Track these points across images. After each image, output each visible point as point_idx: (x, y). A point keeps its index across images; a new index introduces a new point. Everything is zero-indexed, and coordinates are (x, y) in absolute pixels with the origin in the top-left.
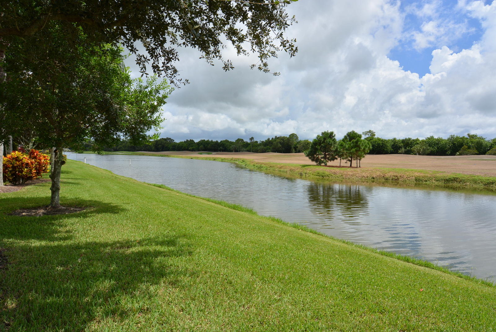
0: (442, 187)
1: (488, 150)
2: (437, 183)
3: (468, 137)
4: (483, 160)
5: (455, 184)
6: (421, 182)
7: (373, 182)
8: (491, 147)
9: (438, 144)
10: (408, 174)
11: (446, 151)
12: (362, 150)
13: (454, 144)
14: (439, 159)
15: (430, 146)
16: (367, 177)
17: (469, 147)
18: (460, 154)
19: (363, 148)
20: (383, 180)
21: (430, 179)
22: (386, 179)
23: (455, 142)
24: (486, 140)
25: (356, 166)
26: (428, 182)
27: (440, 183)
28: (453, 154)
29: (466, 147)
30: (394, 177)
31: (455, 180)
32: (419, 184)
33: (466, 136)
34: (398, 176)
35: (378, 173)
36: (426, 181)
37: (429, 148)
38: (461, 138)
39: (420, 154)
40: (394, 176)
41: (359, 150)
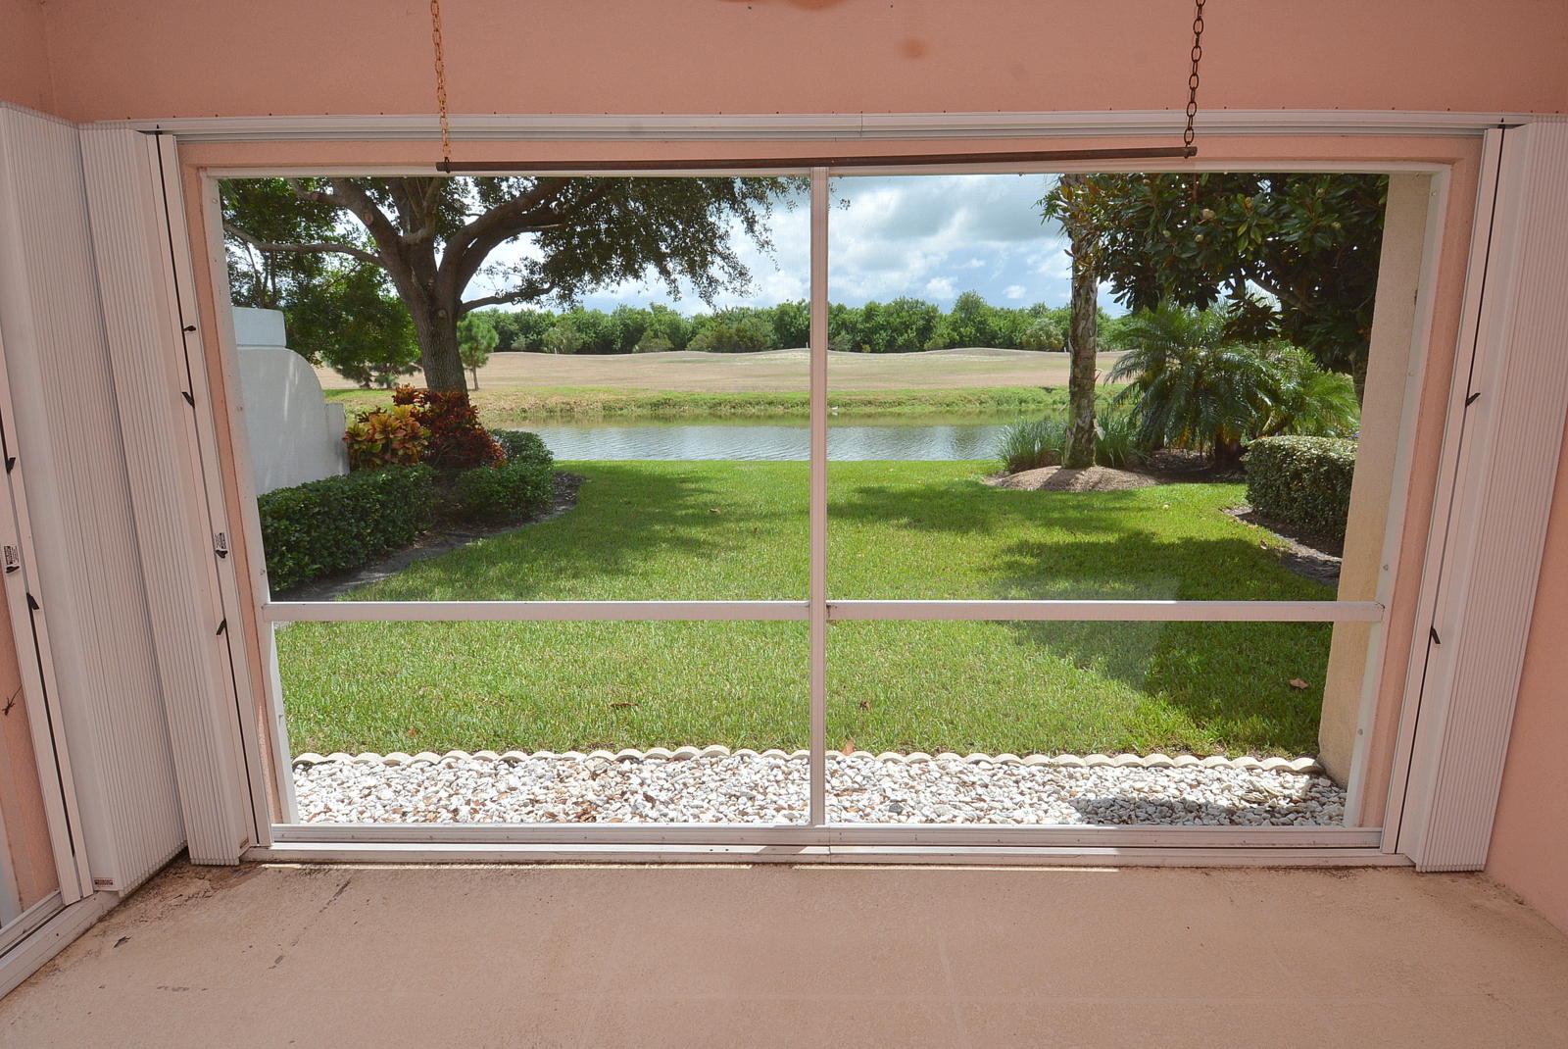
0: (647, 418)
1: (690, 340)
2: (639, 411)
3: (651, 310)
4: (684, 362)
5: (668, 411)
6: (613, 412)
7: (525, 418)
8: (694, 333)
9: (594, 325)
10: (587, 396)
11: (613, 342)
12: (483, 347)
13: (625, 325)
14: (605, 361)
15: (579, 330)
16: (512, 409)
17: (656, 336)
18: (642, 350)
19: (485, 343)
20: (545, 414)
21: (627, 405)
22: (551, 412)
23: (628, 321)
24: (684, 316)
25: (474, 387)
26: (625, 412)
27: (645, 412)
28: (626, 349)
29: (652, 333)
30: (563, 406)
31: (666, 403)
32: (611, 416)
33: (649, 309)
34: (572, 403)
35: (532, 400)
36: (621, 409)
37: (577, 334)
38: (638, 313)
39: (560, 352)
40: (563, 403)
41: (477, 349)
